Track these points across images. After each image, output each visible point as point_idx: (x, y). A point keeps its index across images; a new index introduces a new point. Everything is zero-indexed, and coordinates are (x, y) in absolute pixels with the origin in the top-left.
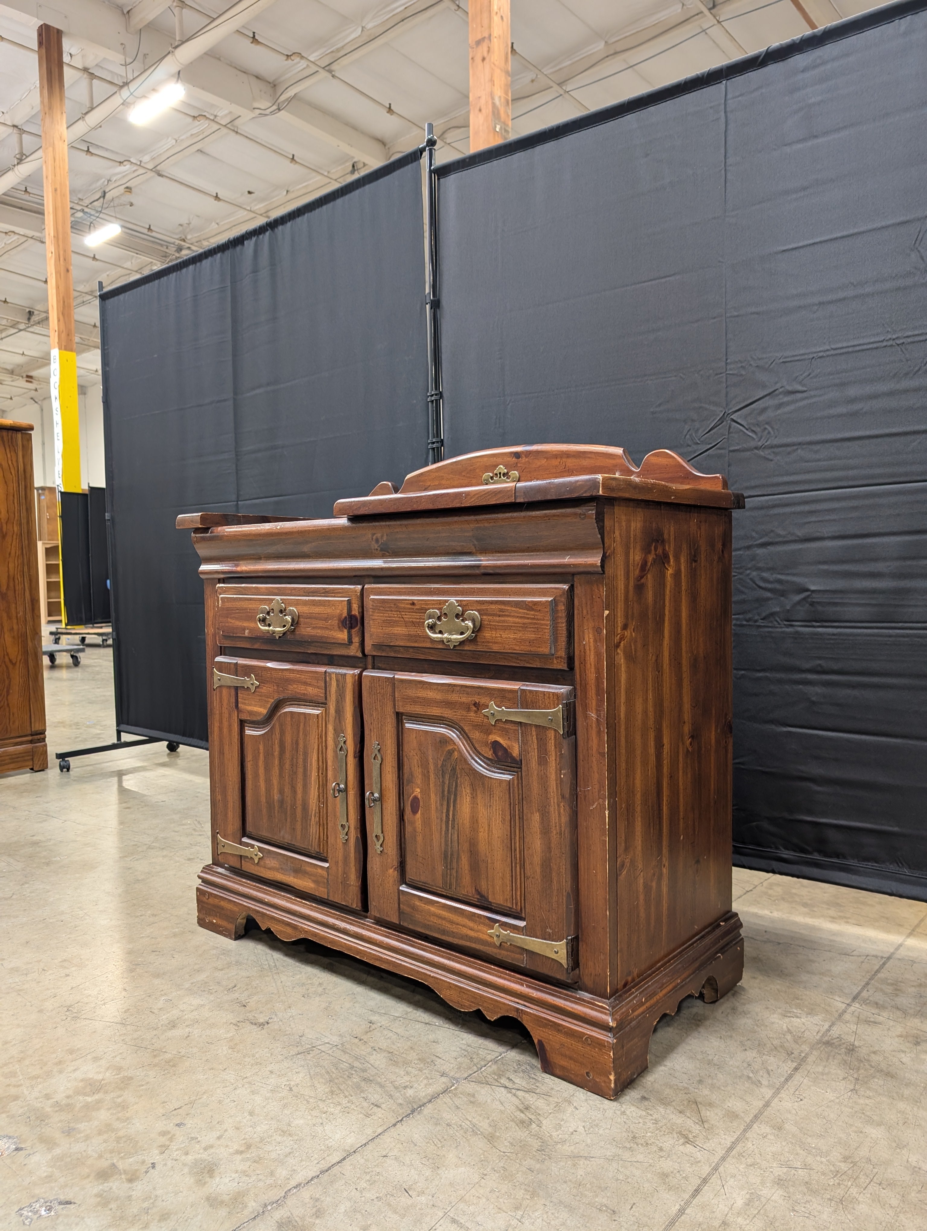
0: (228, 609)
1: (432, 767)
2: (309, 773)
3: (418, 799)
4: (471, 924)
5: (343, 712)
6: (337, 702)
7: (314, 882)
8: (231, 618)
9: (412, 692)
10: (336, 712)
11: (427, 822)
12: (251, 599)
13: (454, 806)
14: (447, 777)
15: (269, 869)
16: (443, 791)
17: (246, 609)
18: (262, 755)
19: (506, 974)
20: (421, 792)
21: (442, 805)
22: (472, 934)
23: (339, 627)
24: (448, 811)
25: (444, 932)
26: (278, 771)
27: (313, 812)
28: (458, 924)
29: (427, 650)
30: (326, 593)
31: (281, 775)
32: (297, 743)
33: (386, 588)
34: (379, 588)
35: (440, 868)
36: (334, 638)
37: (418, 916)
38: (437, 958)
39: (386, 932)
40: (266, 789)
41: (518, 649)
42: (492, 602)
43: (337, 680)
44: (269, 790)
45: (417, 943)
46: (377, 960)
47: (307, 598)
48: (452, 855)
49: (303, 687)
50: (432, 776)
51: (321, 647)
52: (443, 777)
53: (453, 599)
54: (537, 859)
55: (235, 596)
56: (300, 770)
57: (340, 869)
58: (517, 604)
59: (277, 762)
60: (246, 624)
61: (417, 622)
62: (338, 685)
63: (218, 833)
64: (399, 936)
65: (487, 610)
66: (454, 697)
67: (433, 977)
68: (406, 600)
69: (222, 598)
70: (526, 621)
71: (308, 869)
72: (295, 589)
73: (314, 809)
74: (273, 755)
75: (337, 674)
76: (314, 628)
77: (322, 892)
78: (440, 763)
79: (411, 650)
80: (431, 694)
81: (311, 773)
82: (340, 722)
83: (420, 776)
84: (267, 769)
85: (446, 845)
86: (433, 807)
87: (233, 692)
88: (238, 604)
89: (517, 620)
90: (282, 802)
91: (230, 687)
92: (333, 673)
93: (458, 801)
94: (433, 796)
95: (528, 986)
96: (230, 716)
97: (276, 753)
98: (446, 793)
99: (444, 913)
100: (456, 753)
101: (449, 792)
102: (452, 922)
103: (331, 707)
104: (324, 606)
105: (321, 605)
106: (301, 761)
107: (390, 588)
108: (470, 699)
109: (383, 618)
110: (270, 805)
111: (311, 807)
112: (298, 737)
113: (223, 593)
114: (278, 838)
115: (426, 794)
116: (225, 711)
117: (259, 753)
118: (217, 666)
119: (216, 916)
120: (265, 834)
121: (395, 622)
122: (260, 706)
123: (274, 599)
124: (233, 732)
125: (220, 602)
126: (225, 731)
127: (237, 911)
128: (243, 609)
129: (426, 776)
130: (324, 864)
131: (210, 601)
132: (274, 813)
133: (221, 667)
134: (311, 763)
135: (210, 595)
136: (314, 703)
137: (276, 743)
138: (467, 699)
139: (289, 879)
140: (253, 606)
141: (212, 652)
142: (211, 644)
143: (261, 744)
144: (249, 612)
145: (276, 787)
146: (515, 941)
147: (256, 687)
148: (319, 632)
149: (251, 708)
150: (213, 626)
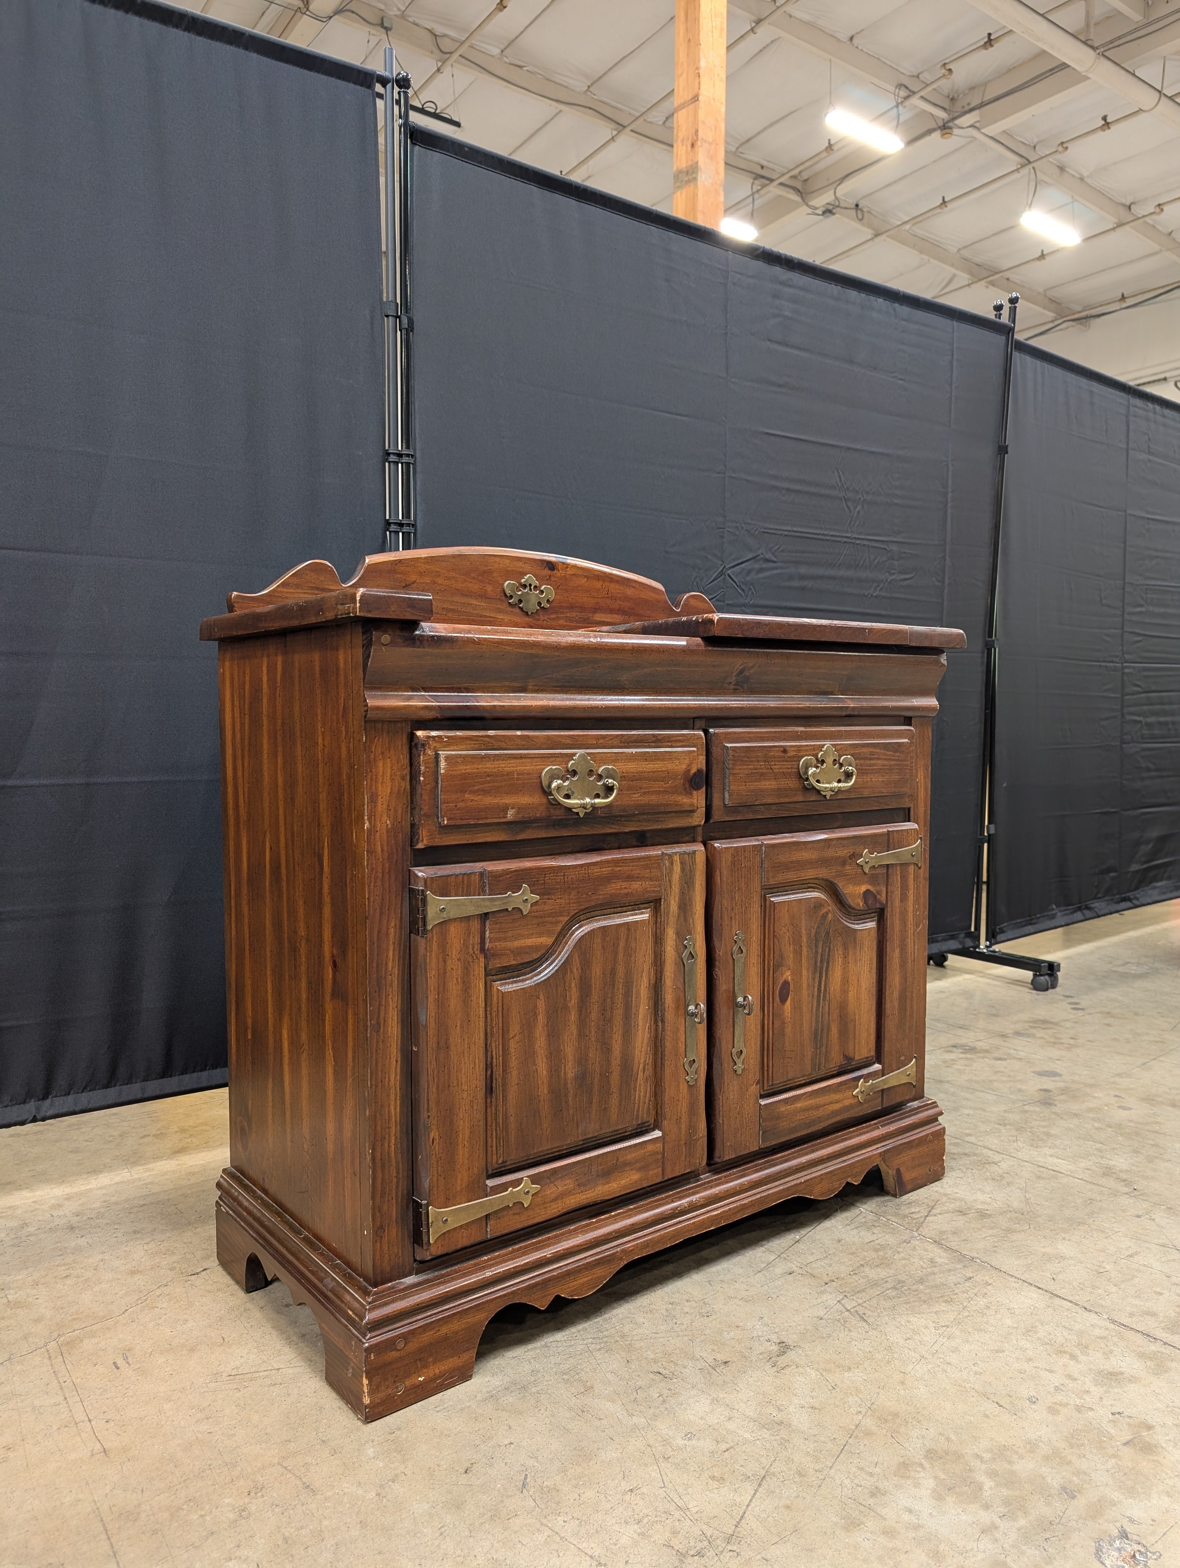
0: (465, 777)
1: (804, 939)
2: (634, 1010)
3: (788, 983)
4: (836, 1097)
5: (691, 905)
6: (682, 893)
7: (639, 1169)
8: (471, 792)
9: (783, 858)
10: (679, 908)
11: (797, 1007)
12: (521, 757)
13: (826, 975)
14: (820, 945)
15: (552, 1201)
16: (816, 962)
17: (512, 772)
18: (541, 1019)
19: (864, 1128)
20: (792, 973)
21: (814, 979)
22: (837, 1106)
23: (685, 789)
24: (820, 982)
25: (810, 1125)
26: (575, 1032)
27: (641, 1066)
28: (824, 1105)
29: (791, 805)
30: (658, 741)
31: (582, 1035)
32: (613, 972)
33: (742, 733)
34: (735, 733)
35: (809, 1052)
36: (677, 805)
37: (784, 1124)
38: (804, 1159)
39: (739, 1172)
40: (550, 1071)
41: (885, 791)
42: (864, 745)
43: (681, 863)
44: (555, 1070)
45: (778, 1158)
46: (739, 1211)
47: (634, 751)
48: (822, 1030)
49: (625, 884)
50: (804, 949)
51: (649, 821)
52: (816, 946)
53: (828, 744)
54: (896, 994)
55: (483, 752)
56: (619, 1012)
57: (683, 1127)
58: (886, 746)
59: (573, 1016)
60: (508, 800)
61: (788, 773)
62: (683, 870)
63: (428, 1205)
64: (756, 1166)
65: (859, 753)
66: (830, 853)
67: (805, 1181)
68: (775, 746)
69: (447, 758)
70: (892, 763)
71: (630, 1157)
72: (604, 737)
73: (642, 1061)
74: (566, 1007)
75: (680, 854)
76: (645, 793)
77: (655, 1176)
78: (813, 931)
79: (774, 807)
80: (805, 855)
81: (638, 1010)
82: (686, 920)
83: (791, 955)
84: (554, 1035)
85: (817, 1022)
86: (805, 985)
87: (476, 925)
88: (490, 767)
89: (885, 762)
90: (582, 1078)
91: (468, 918)
92: (676, 853)
93: (830, 968)
94: (804, 972)
95: (883, 1126)
96: (467, 970)
97: (573, 1002)
98: (818, 964)
99: (810, 1102)
100: (830, 915)
101: (822, 961)
102: (818, 1107)
103: (672, 902)
104: (663, 760)
105: (659, 759)
106: (619, 999)
107: (749, 733)
108: (846, 852)
109: (747, 772)
110: (557, 1093)
111: (636, 1060)
112: (615, 962)
113: (445, 746)
114: (571, 1141)
115: (797, 973)
116: (455, 967)
117: (536, 1015)
118: (434, 886)
119: (426, 1366)
120: (546, 1147)
121: (762, 774)
122: (541, 935)
123: (574, 754)
124: (474, 998)
125: (443, 764)
126: (454, 1003)
127: (484, 1318)
128: (503, 775)
129: (798, 953)
130: (657, 1134)
131: (381, 764)
132: (567, 1102)
133: (444, 888)
134: (638, 994)
135: (382, 753)
136: (636, 905)
137: (573, 985)
138: (843, 852)
139: (594, 1194)
140: (528, 767)
141: (387, 865)
142: (382, 850)
143: (541, 997)
144: (517, 779)
145: (570, 1058)
146: (877, 1087)
147: (532, 905)
148: (654, 799)
149: (517, 944)
150: (392, 813)
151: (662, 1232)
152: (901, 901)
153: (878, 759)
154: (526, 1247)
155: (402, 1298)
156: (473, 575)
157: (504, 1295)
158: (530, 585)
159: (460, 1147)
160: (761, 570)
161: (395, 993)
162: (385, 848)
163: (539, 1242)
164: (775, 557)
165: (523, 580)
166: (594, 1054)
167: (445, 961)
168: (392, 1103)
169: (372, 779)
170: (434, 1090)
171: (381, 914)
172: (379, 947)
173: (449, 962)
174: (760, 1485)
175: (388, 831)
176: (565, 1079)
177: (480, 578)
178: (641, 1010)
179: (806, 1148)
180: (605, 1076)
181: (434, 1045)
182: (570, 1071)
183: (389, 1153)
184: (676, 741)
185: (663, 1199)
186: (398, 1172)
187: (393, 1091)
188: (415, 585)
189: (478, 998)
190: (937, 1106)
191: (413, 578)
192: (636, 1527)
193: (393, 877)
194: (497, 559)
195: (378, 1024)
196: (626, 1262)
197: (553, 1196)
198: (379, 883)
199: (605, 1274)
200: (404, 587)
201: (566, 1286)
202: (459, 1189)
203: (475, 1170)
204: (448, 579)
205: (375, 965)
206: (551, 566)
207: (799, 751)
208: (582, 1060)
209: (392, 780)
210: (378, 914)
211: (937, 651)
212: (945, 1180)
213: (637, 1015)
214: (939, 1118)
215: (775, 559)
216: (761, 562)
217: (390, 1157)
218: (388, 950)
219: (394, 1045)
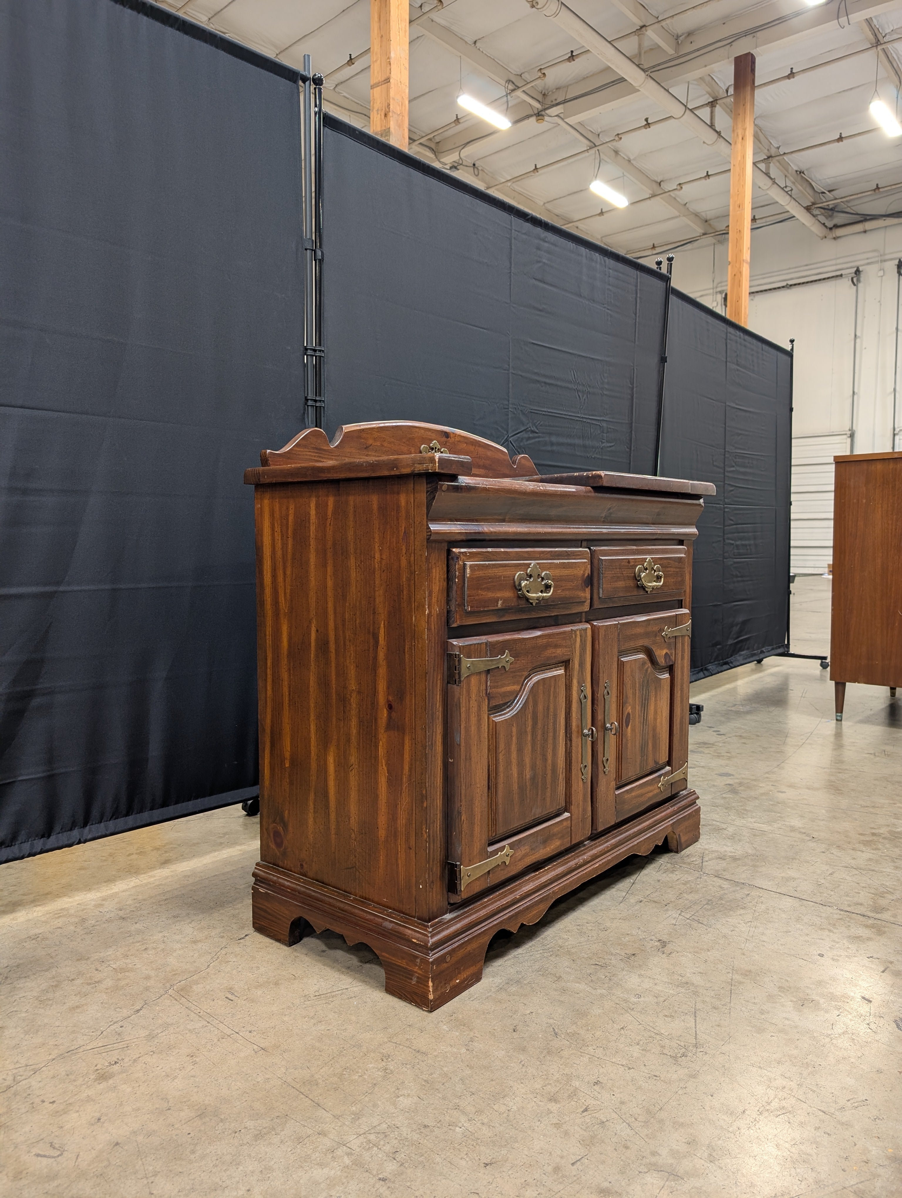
0: (479, 579)
1: (637, 685)
2: (557, 733)
3: (629, 715)
4: (651, 788)
5: (585, 663)
6: (581, 656)
7: (560, 838)
8: (481, 589)
9: (628, 632)
10: (579, 665)
11: (633, 730)
12: (506, 565)
13: (647, 708)
14: (645, 689)
15: (520, 860)
16: (642, 701)
17: (501, 576)
18: (514, 738)
19: (662, 809)
20: (631, 708)
21: (641, 711)
22: (651, 794)
23: (582, 587)
24: (644, 713)
25: (638, 807)
26: (530, 748)
27: (561, 770)
28: (644, 794)
29: (630, 598)
30: (568, 555)
31: (533, 750)
32: (548, 709)
33: (608, 550)
34: (605, 550)
35: (638, 759)
36: (578, 598)
37: (626, 807)
38: (636, 829)
39: (605, 838)
40: (518, 774)
42: (665, 558)
43: (581, 636)
44: (521, 774)
45: (623, 829)
46: (606, 865)
47: (558, 561)
48: (645, 744)
49: (554, 650)
50: (637, 692)
51: (565, 608)
52: (643, 690)
53: (649, 557)
54: (678, 721)
55: (487, 563)
56: (551, 734)
57: (580, 809)
58: (674, 559)
59: (529, 738)
60: (499, 595)
61: (631, 576)
62: (581, 640)
63: (460, 865)
64: (613, 834)
65: (664, 564)
66: (649, 629)
67: (637, 844)
68: (624, 559)
69: (471, 566)
70: (677, 570)
71: (556, 830)
72: (543, 552)
73: (561, 766)
74: (526, 732)
75: (580, 630)
76: (563, 590)
77: (567, 842)
78: (642, 680)
79: (622, 599)
80: (639, 630)
81: (559, 733)
82: (582, 673)
83: (631, 696)
84: (520, 750)
85: (642, 740)
86: (637, 715)
87: (483, 678)
88: (490, 572)
89: (675, 569)
90: (533, 778)
91: (480, 673)
92: (577, 630)
93: (649, 704)
94: (637, 707)
95: (671, 807)
96: (479, 707)
97: (529, 729)
98: (644, 702)
99: (638, 792)
100: (648, 669)
101: (645, 700)
102: (641, 795)
103: (576, 662)
104: (572, 568)
105: (570, 567)
106: (551, 725)
107: (612, 550)
109: (611, 576)
110: (522, 789)
111: (559, 766)
112: (549, 702)
113: (467, 559)
114: (528, 819)
115: (634, 708)
116: (474, 704)
117: (512, 736)
118: (464, 651)
119: (459, 973)
120: (516, 824)
121: (618, 577)
122: (514, 684)
123: (530, 564)
124: (483, 726)
125: (468, 571)
126: (473, 729)
127: (487, 939)
128: (496, 578)
129: (634, 694)
130: (567, 815)
131: (434, 571)
132: (526, 794)
133: (469, 651)
134: (560, 723)
135: (435, 563)
136: (556, 665)
137: (529, 717)
138: (656, 628)
139: (539, 855)
140: (508, 572)
141: (437, 638)
142: (435, 628)
143: (514, 725)
144: (504, 580)
145: (528, 765)
146: (669, 782)
147: (511, 664)
148: (567, 593)
149: (503, 690)
150: (439, 603)
151: (571, 879)
152: (682, 660)
153: (671, 567)
154: (505, 891)
155: (447, 928)
156: (404, 440)
157: (497, 924)
158: (436, 448)
159: (476, 825)
160: (529, 438)
161: (440, 724)
162: (436, 627)
163: (512, 888)
164: (537, 429)
165: (431, 445)
166: (539, 762)
167: (469, 701)
168: (438, 797)
169: (430, 581)
170: (464, 787)
171: (434, 670)
172: (433, 693)
173: (471, 702)
174: (695, 1016)
175: (437, 616)
176: (526, 779)
177: (407, 442)
178: (561, 733)
179: (636, 822)
180: (544, 778)
181: (464, 757)
182: (528, 774)
183: (436, 831)
184: (578, 555)
185: (569, 858)
186: (441, 845)
187: (438, 789)
188: (371, 447)
189: (485, 726)
190: (695, 793)
191: (370, 442)
192: (638, 1046)
193: (439, 646)
194: (417, 430)
195: (432, 744)
196: (554, 900)
197: (520, 857)
198: (433, 650)
199: (544, 907)
200: (365, 448)
201: (526, 917)
202: (475, 854)
203: (483, 840)
204: (390, 443)
205: (430, 705)
206: (446, 435)
207: (636, 562)
208: (533, 767)
209: (439, 581)
210: (432, 671)
211: (697, 497)
212: (700, 840)
213: (559, 736)
214: (697, 801)
215: (537, 431)
216: (529, 433)
217: (437, 834)
218: (437, 694)
219: (439, 759)
